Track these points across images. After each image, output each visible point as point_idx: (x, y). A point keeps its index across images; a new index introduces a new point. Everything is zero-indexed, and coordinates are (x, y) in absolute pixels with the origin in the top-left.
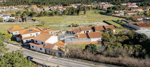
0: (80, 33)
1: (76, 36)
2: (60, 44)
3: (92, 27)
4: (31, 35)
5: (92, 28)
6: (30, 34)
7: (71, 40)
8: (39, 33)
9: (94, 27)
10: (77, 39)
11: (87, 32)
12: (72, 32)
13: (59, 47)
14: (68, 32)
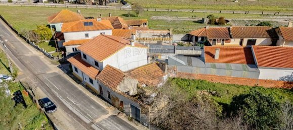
0: (226, 44)
1: (208, 53)
2: (149, 74)
3: (270, 28)
4: (87, 35)
5: (269, 32)
6: (83, 33)
7: (190, 63)
8: (109, 33)
9: (277, 30)
10: (208, 64)
11: (251, 42)
12: (203, 38)
13: (141, 82)
14: (192, 36)
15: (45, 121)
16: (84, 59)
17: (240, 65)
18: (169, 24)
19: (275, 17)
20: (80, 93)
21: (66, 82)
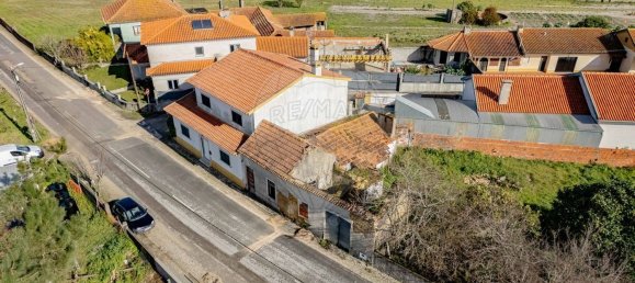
0: (510, 69)
1: (484, 90)
2: (358, 140)
3: (606, 31)
4: (200, 51)
5: (603, 39)
6: (193, 46)
7: (443, 114)
8: (250, 44)
10: (486, 115)
12: (457, 56)
14: (433, 51)
15: (132, 251)
16: (204, 108)
17: (556, 118)
18: (374, 24)
19: (604, 6)
20: (200, 185)
21: (163, 160)
